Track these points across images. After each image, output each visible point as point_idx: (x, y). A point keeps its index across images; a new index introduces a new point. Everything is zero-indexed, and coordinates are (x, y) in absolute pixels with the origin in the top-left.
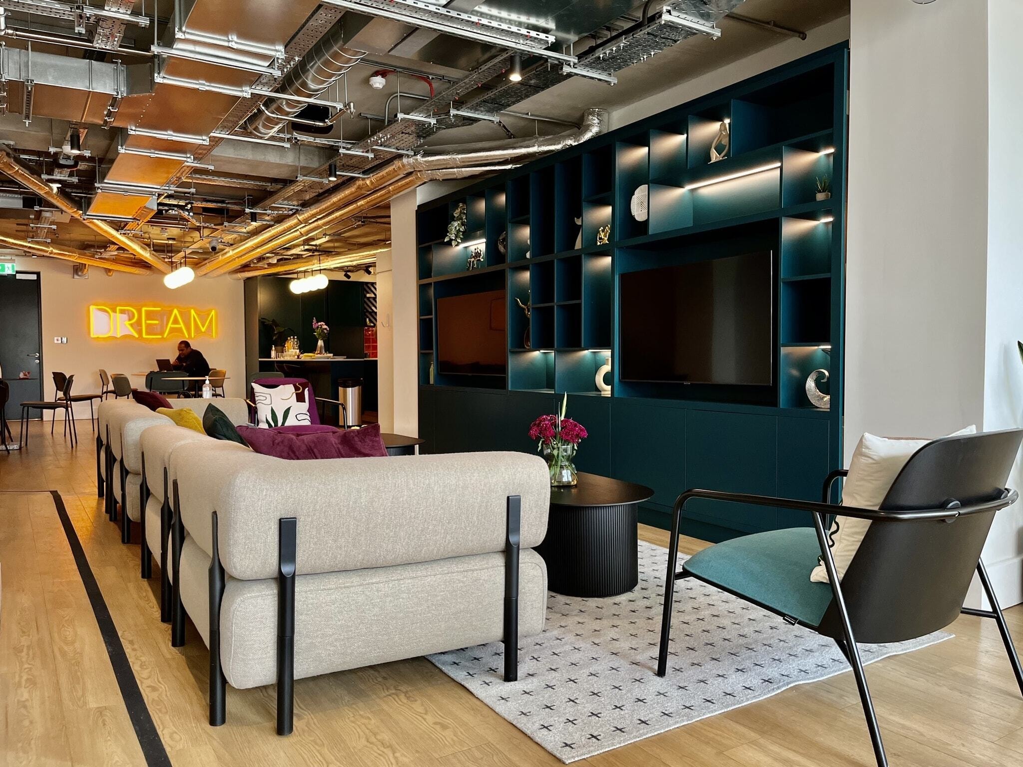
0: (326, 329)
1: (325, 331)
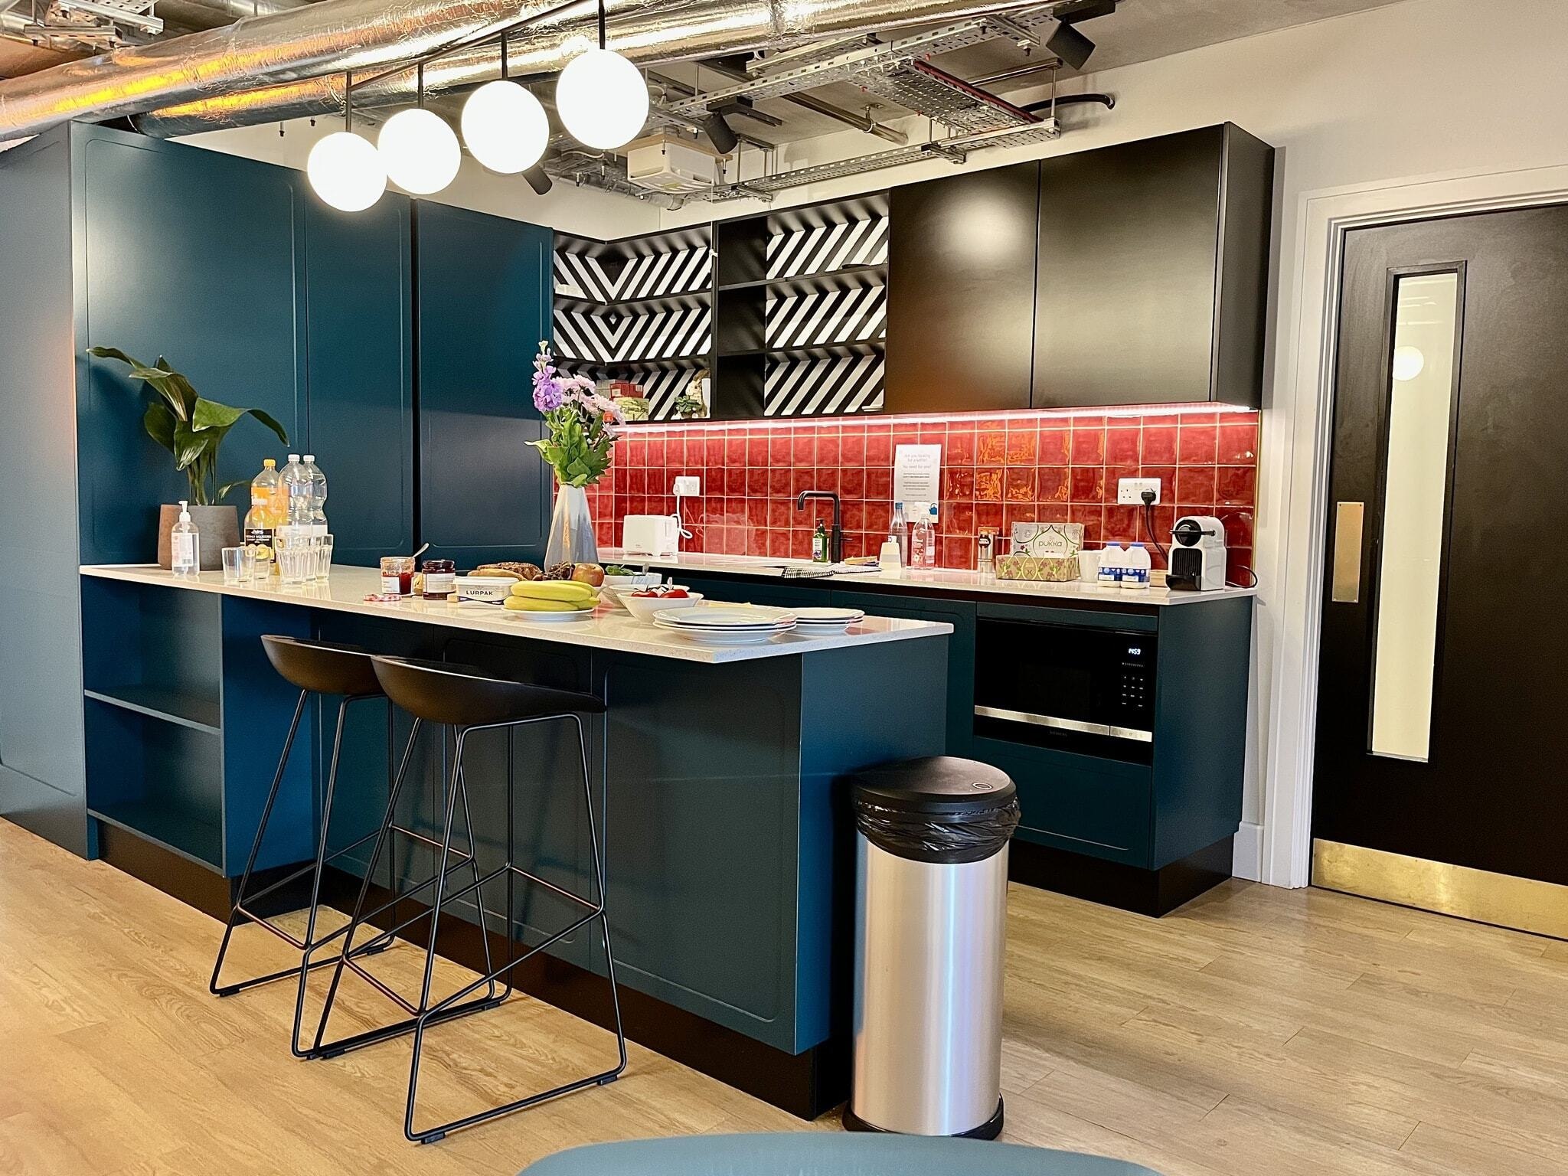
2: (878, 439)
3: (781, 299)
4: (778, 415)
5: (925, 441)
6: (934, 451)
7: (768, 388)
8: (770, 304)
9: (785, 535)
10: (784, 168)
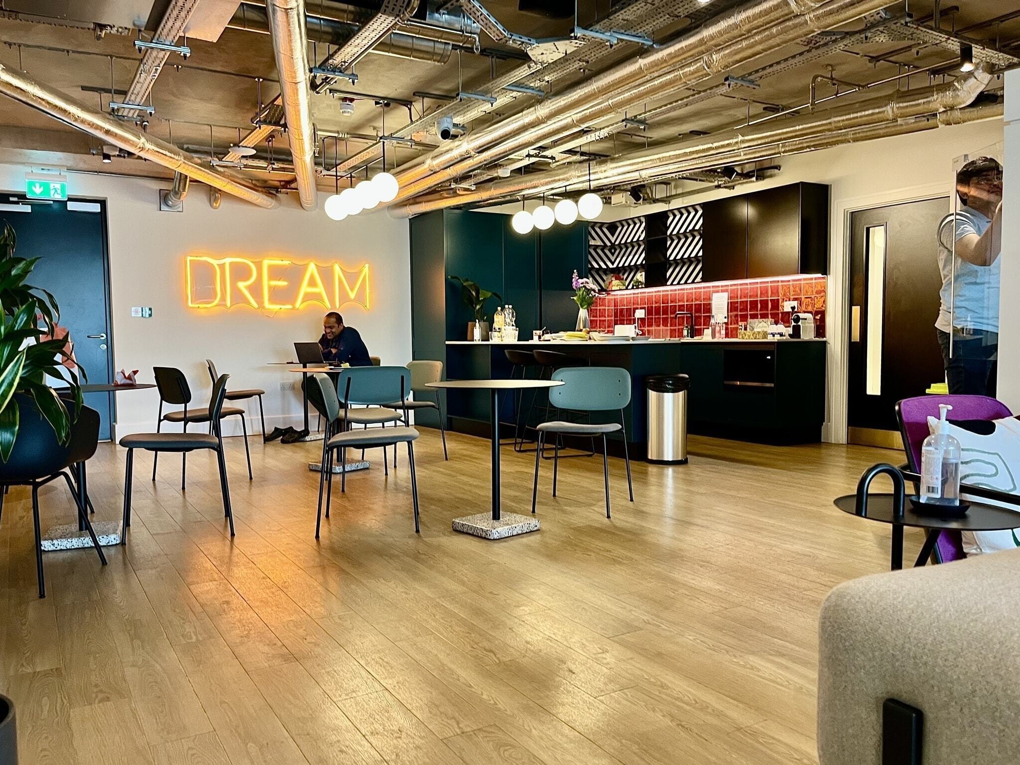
0: (594, 290)
1: (592, 293)
2: (706, 292)
3: (673, 241)
4: (672, 284)
5: (722, 291)
6: (725, 295)
7: (668, 274)
8: (669, 243)
9: (675, 330)
10: (673, 193)
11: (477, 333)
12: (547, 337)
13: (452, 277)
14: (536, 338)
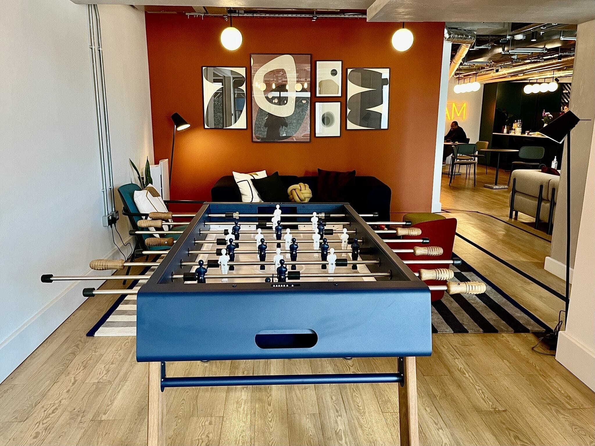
0: (551, 117)
1: (550, 118)
11: (505, 131)
12: (530, 133)
13: (498, 109)
14: (526, 134)
